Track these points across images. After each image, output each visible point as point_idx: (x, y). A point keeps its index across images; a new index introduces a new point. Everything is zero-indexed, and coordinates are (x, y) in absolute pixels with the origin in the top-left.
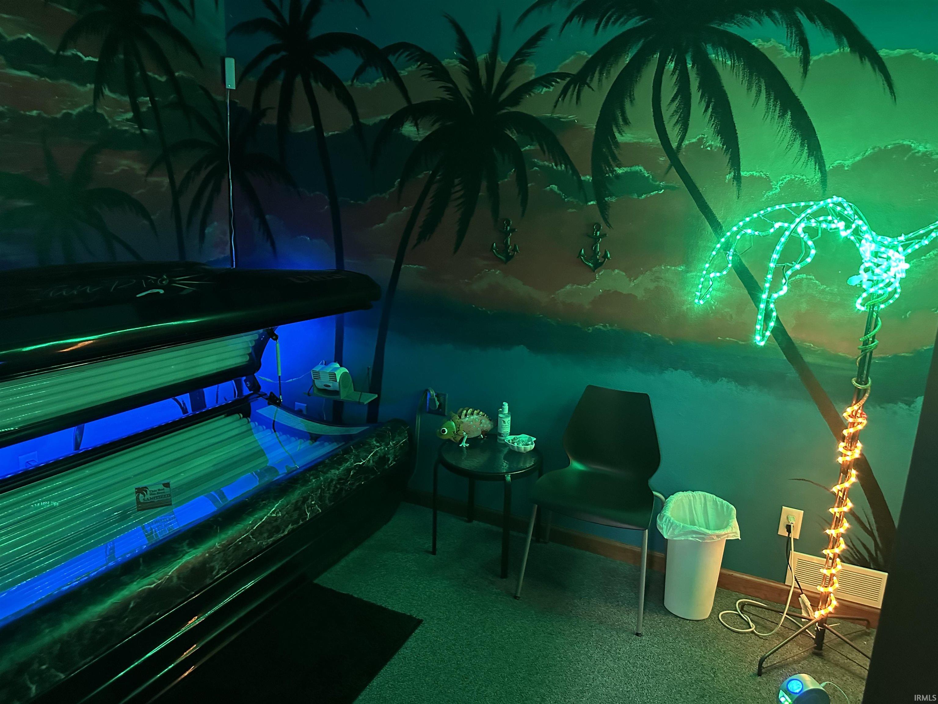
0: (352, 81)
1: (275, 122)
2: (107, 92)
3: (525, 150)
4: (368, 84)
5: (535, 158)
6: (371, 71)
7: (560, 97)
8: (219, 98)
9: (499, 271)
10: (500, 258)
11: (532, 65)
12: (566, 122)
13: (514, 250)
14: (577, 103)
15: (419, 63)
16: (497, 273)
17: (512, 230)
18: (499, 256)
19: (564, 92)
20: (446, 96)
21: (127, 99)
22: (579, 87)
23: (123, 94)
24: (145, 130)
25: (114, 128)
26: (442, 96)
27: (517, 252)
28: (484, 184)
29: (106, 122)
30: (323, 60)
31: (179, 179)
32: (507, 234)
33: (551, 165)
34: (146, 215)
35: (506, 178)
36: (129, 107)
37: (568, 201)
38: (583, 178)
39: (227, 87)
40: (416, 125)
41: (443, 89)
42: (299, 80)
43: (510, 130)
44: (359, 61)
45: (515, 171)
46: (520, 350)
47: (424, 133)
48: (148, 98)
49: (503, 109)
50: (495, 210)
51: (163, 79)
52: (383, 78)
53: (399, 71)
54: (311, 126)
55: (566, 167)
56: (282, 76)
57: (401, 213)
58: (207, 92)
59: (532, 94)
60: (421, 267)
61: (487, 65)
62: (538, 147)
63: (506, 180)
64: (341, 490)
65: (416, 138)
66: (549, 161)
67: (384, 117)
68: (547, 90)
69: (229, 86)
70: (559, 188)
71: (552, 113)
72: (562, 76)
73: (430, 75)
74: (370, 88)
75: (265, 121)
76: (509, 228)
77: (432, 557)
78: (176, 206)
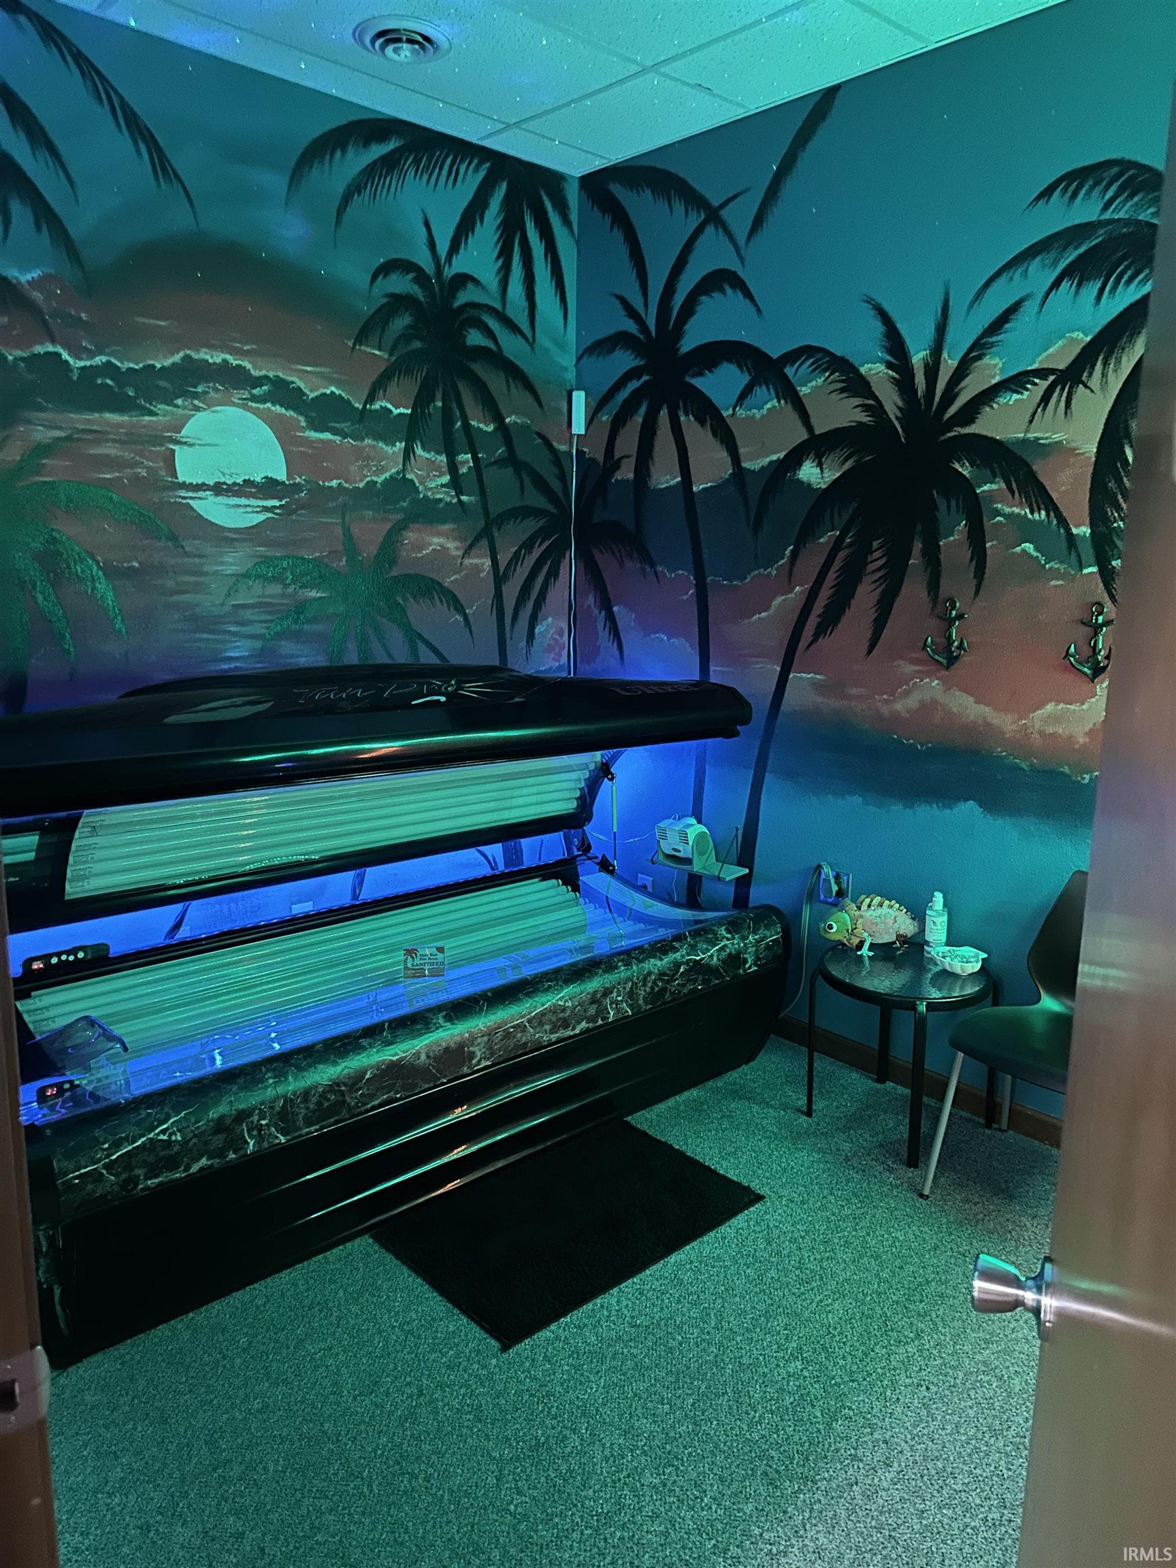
0: (734, 409)
1: (631, 476)
2: (419, 451)
3: (983, 492)
4: (755, 411)
5: (996, 503)
6: (760, 392)
7: (1038, 407)
8: (563, 448)
9: (936, 682)
10: (937, 661)
11: (996, 361)
12: (1049, 445)
13: (960, 647)
14: (1066, 413)
15: (827, 374)
16: (933, 684)
17: (960, 617)
18: (937, 657)
19: (1046, 399)
20: (864, 418)
21: (443, 458)
22: (1069, 388)
23: (438, 453)
24: (464, 498)
25: (425, 497)
26: (858, 419)
27: (965, 651)
28: (918, 546)
29: (416, 490)
30: (697, 382)
31: (504, 559)
32: (951, 622)
33: (1023, 512)
34: (460, 609)
35: (953, 535)
36: (445, 469)
37: (1051, 568)
38: (1075, 531)
39: (573, 432)
40: (820, 465)
41: (859, 409)
42: (664, 413)
43: (959, 462)
44: (745, 379)
45: (966, 525)
46: (969, 809)
47: (831, 475)
48: (469, 456)
49: (950, 431)
50: (934, 586)
51: (490, 428)
52: (775, 400)
53: (799, 388)
54: (676, 477)
55: (1048, 515)
56: (643, 410)
57: (793, 595)
58: (548, 443)
59: (995, 406)
60: (818, 677)
61: (926, 366)
62: (1003, 486)
63: (952, 538)
64: (664, 989)
65: (819, 483)
66: (1020, 505)
67: (775, 457)
68: (1019, 396)
69: (575, 431)
70: (1036, 549)
71: (1027, 431)
72: (1042, 373)
73: (842, 390)
74: (758, 416)
75: (618, 476)
76: (954, 613)
77: (804, 1118)
78: (498, 595)
